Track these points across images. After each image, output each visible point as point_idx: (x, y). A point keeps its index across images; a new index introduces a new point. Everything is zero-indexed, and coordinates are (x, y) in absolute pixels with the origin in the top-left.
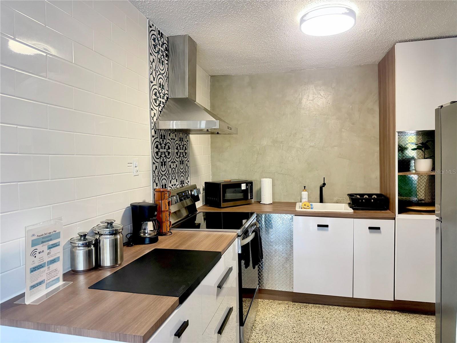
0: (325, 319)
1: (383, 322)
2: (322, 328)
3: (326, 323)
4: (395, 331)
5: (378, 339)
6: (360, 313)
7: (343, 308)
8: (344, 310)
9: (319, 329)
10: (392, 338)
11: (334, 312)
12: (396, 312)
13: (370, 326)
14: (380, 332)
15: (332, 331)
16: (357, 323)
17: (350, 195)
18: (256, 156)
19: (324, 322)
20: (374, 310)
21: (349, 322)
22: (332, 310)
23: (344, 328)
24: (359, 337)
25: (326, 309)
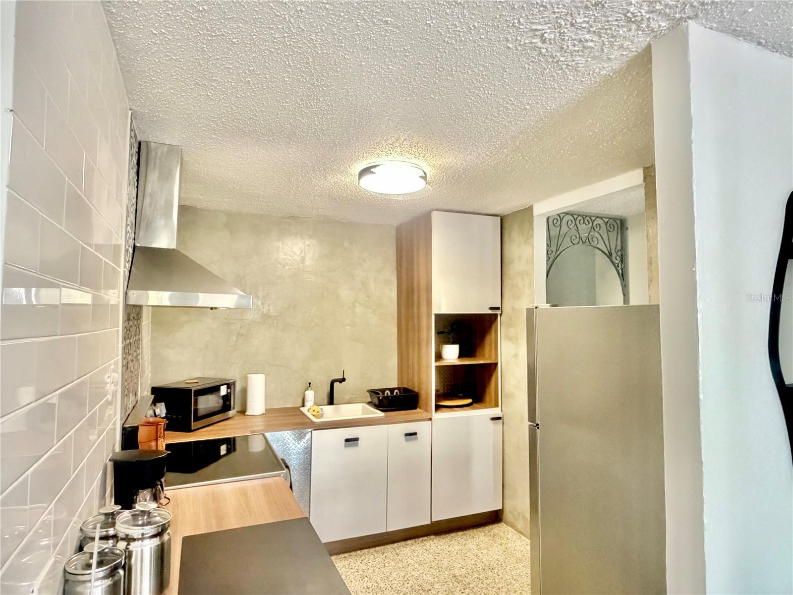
0: (362, 573)
1: (426, 554)
2: (366, 587)
3: (366, 579)
4: (444, 562)
5: (433, 580)
6: (398, 551)
7: (374, 549)
8: (377, 552)
9: (362, 590)
10: (446, 572)
11: (367, 559)
12: (432, 537)
13: (416, 566)
14: (431, 569)
15: (379, 587)
16: (400, 565)
17: (373, 392)
18: (234, 338)
19: (363, 578)
20: (409, 542)
21: (391, 567)
22: (363, 557)
23: (391, 579)
24: (413, 584)
25: (356, 558)
